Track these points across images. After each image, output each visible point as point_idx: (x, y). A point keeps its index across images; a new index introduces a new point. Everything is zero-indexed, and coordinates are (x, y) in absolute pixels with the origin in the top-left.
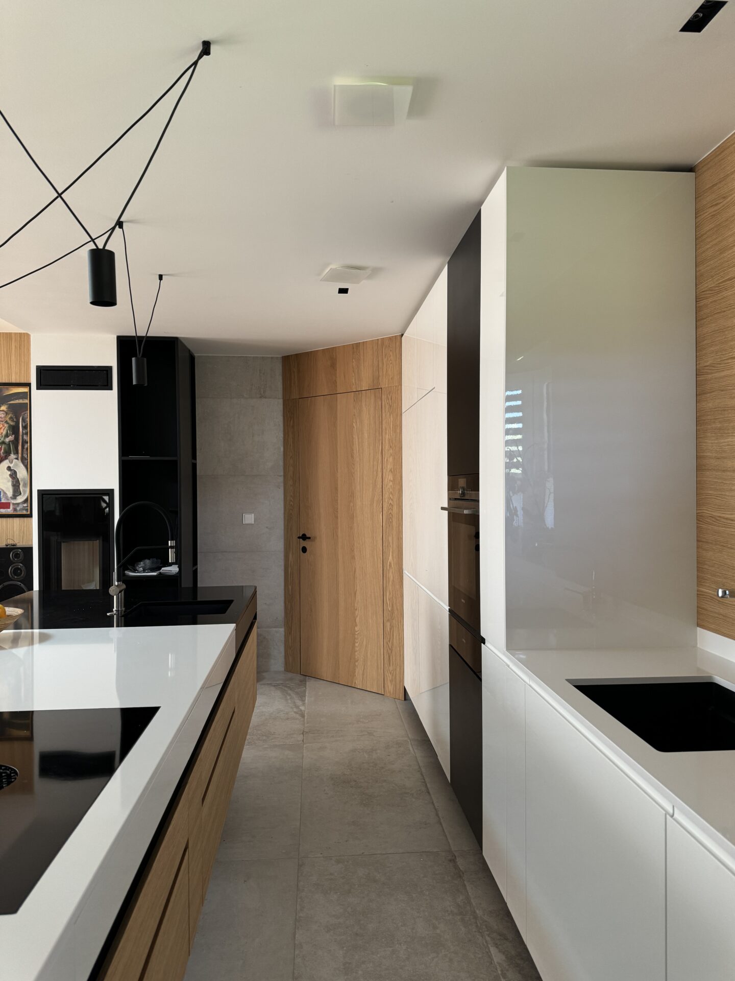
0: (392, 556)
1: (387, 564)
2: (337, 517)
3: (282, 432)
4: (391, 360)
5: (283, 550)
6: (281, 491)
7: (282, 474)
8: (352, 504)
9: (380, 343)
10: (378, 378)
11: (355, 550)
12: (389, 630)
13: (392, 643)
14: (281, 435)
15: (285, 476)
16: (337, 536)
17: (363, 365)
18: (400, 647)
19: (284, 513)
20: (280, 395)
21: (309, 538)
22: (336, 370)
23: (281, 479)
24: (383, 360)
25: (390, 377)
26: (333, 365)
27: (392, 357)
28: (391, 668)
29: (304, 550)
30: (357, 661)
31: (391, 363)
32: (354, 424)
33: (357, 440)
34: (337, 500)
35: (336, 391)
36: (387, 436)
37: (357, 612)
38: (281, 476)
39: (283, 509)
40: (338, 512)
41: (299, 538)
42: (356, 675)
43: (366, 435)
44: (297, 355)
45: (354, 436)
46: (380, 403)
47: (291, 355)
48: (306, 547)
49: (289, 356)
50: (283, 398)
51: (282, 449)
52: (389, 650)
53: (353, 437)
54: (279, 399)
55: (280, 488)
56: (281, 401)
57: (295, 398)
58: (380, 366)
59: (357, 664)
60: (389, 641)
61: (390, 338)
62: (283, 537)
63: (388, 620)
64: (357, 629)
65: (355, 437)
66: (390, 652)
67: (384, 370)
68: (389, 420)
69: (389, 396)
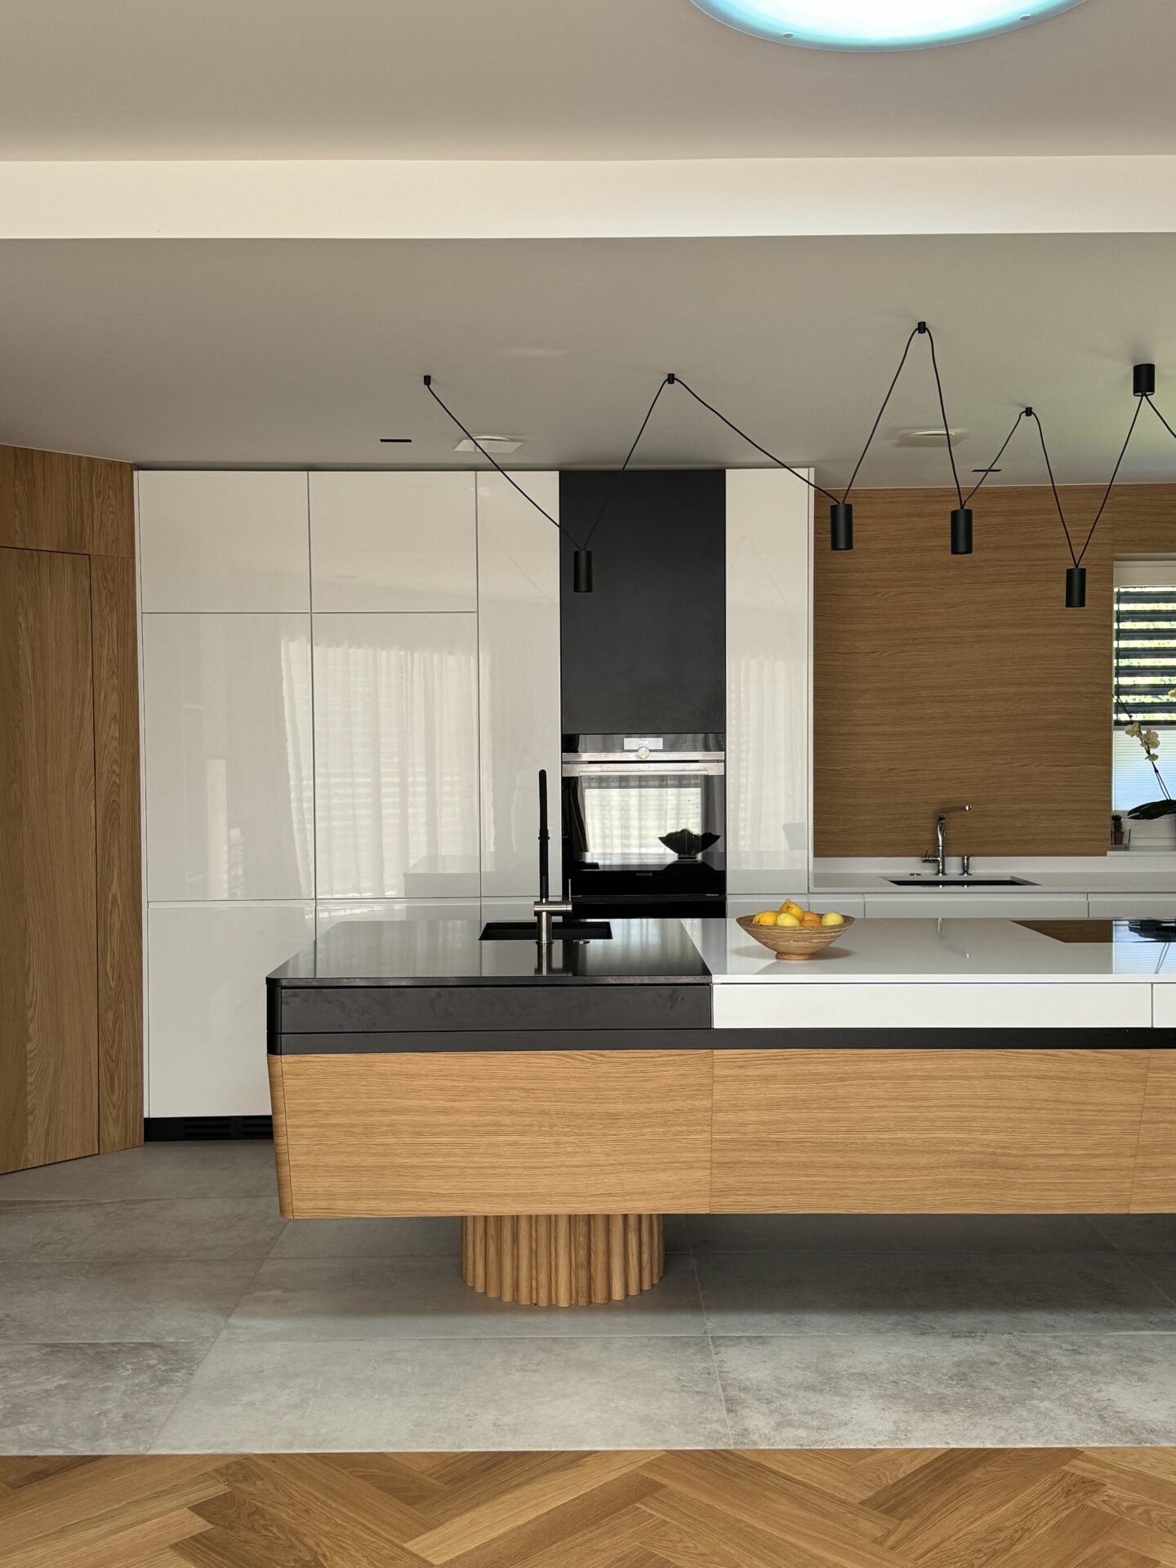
0: (119, 882)
1: (107, 900)
4: (111, 505)
8: (15, 787)
9: (84, 464)
10: (81, 534)
11: (26, 884)
13: (119, 1048)
17: (42, 498)
18: (135, 1051)
24: (91, 500)
25: (111, 537)
27: (113, 501)
28: (115, 1097)
30: (32, 1113)
31: (112, 512)
32: (20, 619)
33: (28, 652)
36: (105, 652)
37: (31, 1013)
42: (30, 1142)
43: (52, 644)
45: (21, 643)
46: (87, 584)
52: (110, 1063)
53: (16, 642)
58: (85, 512)
59: (30, 1118)
60: (112, 1047)
61: (110, 464)
63: (109, 1008)
64: (29, 1046)
65: (24, 644)
66: (112, 1066)
67: (95, 522)
68: (110, 621)
69: (107, 574)
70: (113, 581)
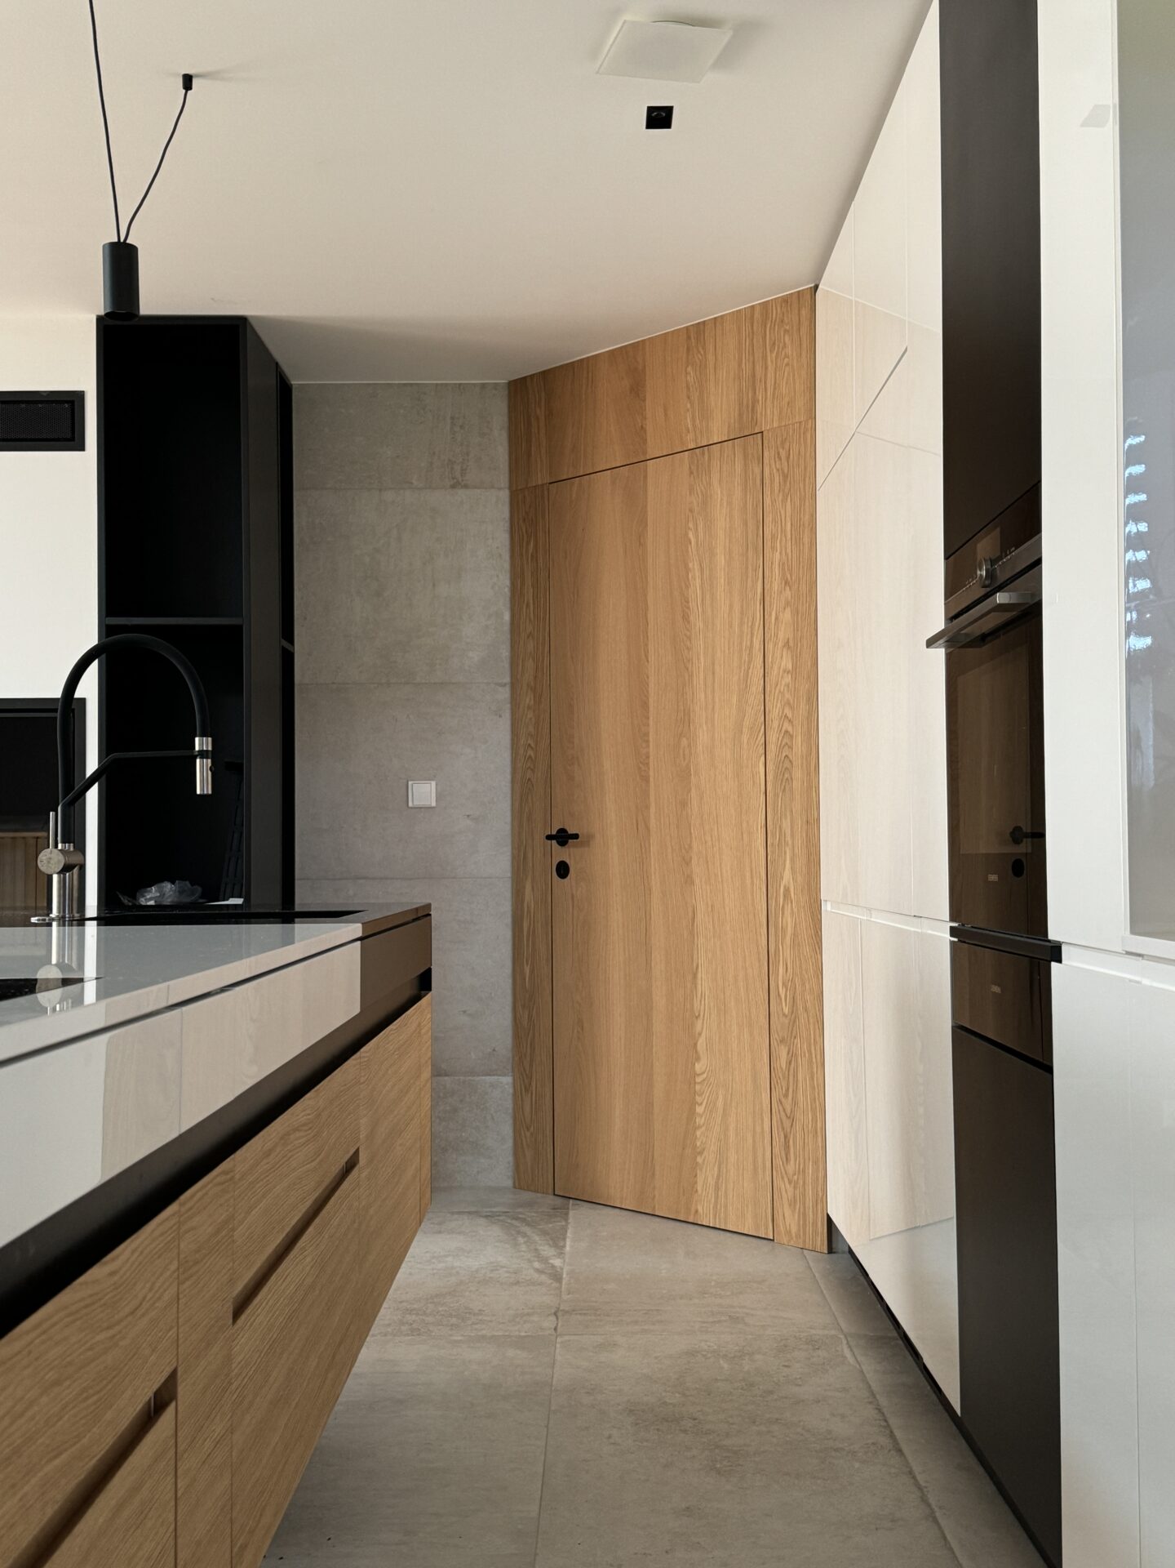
0: (792, 869)
1: (777, 892)
2: (646, 779)
3: (508, 575)
4: (787, 356)
5: (509, 875)
6: (505, 724)
7: (507, 680)
8: (684, 742)
9: (757, 315)
10: (753, 407)
11: (694, 862)
12: (784, 1067)
13: (795, 1103)
14: (505, 581)
15: (514, 685)
16: (648, 828)
17: (713, 378)
18: (814, 1110)
19: (513, 781)
20: (503, 478)
21: (576, 836)
22: (644, 400)
23: (505, 694)
24: (765, 358)
25: (786, 400)
26: (637, 389)
27: (789, 350)
28: (791, 1168)
29: (563, 870)
30: (701, 1153)
31: (787, 364)
32: (691, 535)
33: (697, 574)
34: (647, 734)
35: (645, 453)
36: (777, 555)
37: (700, 1022)
38: (505, 685)
39: (508, 770)
40: (648, 764)
41: (549, 837)
42: (699, 1189)
43: (721, 560)
44: (544, 374)
45: (691, 565)
46: (757, 471)
47: (532, 376)
48: (568, 862)
49: (525, 378)
50: (510, 487)
51: (507, 617)
52: (784, 1118)
53: (686, 566)
54: (500, 489)
55: (500, 716)
56: (505, 495)
57: (540, 483)
58: (758, 376)
59: (699, 1160)
60: (786, 1096)
61: (785, 300)
62: (509, 841)
63: (782, 1041)
64: (698, 1067)
65: (694, 565)
66: (787, 1123)
67: (768, 385)
68: (783, 512)
69: (781, 450)
70: (788, 458)
